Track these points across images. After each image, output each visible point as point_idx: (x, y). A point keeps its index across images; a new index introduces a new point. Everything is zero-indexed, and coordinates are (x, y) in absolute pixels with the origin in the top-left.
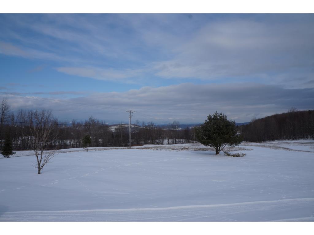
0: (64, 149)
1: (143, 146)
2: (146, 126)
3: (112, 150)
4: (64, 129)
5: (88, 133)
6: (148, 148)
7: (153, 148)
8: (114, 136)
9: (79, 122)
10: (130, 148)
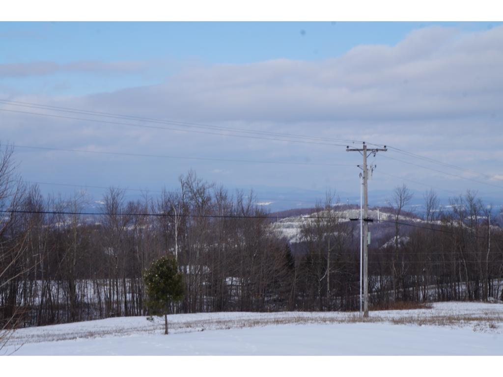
0: (68, 322)
1: (430, 308)
2: (444, 217)
3: (280, 325)
4: (69, 231)
5: (176, 249)
6: (451, 320)
7: (476, 322)
8: (297, 263)
9: (135, 201)
10: (366, 319)
